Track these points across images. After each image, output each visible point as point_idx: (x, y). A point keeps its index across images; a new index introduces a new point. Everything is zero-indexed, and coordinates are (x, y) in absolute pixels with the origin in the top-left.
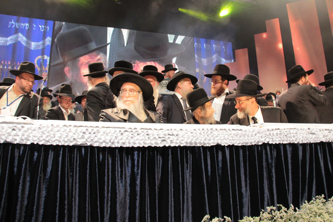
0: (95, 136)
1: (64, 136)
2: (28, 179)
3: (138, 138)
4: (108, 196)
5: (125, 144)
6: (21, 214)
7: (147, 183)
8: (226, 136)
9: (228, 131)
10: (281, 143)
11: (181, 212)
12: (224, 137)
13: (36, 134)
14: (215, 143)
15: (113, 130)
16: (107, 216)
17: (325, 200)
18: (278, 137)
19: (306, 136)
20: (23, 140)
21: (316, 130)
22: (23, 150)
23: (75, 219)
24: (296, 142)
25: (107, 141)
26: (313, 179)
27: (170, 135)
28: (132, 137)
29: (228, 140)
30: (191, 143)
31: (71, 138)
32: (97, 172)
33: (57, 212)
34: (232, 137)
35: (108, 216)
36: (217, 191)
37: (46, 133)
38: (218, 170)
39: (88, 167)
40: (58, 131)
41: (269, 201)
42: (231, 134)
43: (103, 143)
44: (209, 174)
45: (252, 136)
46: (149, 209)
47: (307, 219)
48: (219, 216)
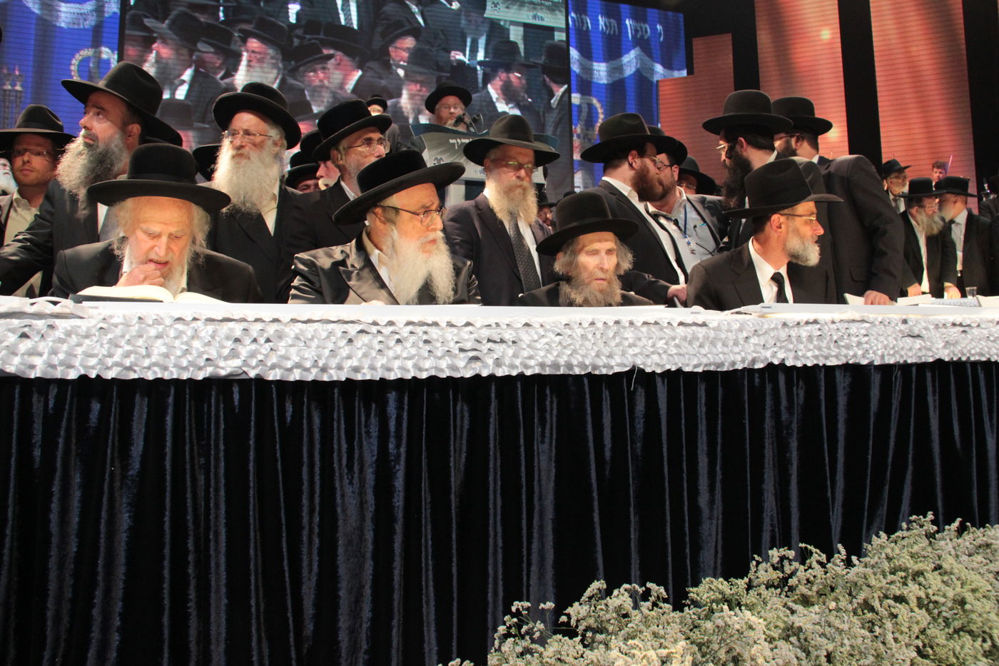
0: (271, 349)
1: (179, 353)
2: (77, 479)
3: (399, 352)
4: (311, 522)
5: (359, 372)
6: (61, 580)
7: (424, 485)
8: (661, 344)
9: (666, 328)
10: (821, 365)
11: (525, 565)
12: (653, 346)
13: (93, 349)
14: (625, 366)
15: (323, 330)
16: (309, 579)
17: (935, 528)
18: (811, 347)
19: (895, 342)
20: (54, 367)
21: (924, 325)
22: (57, 397)
23: (218, 590)
24: (864, 362)
25: (308, 364)
26: (906, 468)
27: (495, 342)
28: (380, 351)
29: (664, 356)
30: (554, 364)
31: (198, 357)
32: (278, 455)
33: (166, 573)
34: (677, 346)
35: (314, 579)
36: (630, 506)
37: (123, 343)
38: (633, 442)
39: (252, 442)
40: (159, 336)
41: (777, 530)
42: (674, 339)
43: (295, 370)
44: (608, 454)
45: (736, 343)
46: (430, 557)
47: (881, 588)
48: (633, 579)
